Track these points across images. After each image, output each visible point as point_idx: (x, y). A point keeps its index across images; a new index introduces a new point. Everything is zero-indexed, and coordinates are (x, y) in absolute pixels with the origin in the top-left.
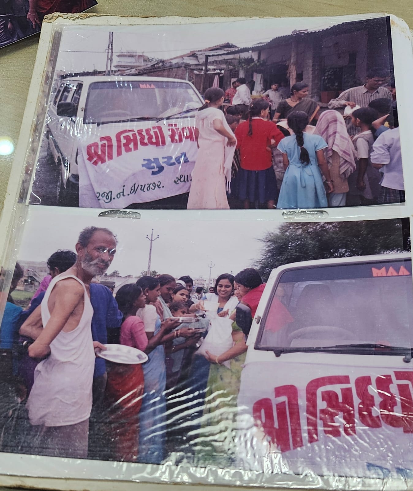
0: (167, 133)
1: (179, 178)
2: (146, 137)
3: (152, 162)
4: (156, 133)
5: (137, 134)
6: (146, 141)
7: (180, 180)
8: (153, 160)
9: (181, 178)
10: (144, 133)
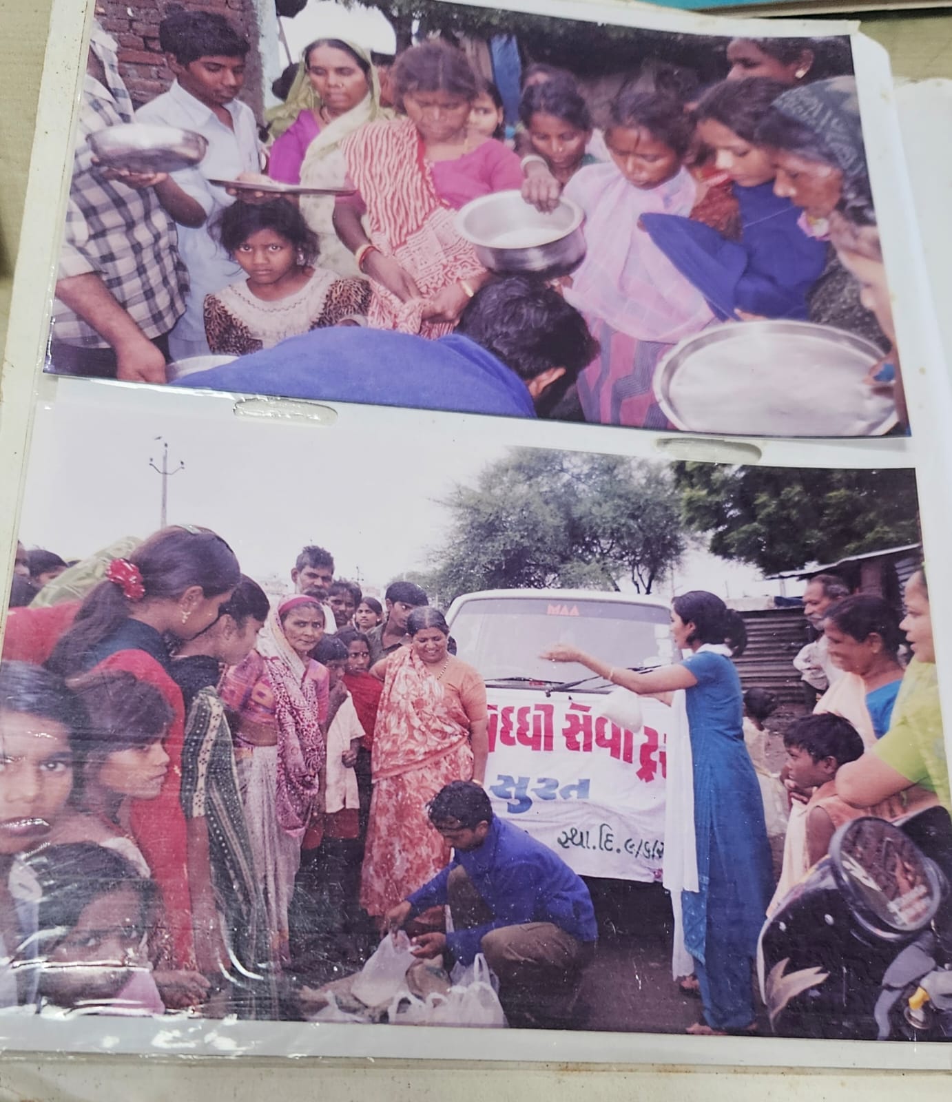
0: (560, 724)
1: (570, 836)
2: (516, 726)
3: (513, 784)
4: (537, 718)
5: (500, 717)
6: (513, 734)
7: (572, 839)
8: (516, 781)
9: (573, 836)
10: (513, 717)
